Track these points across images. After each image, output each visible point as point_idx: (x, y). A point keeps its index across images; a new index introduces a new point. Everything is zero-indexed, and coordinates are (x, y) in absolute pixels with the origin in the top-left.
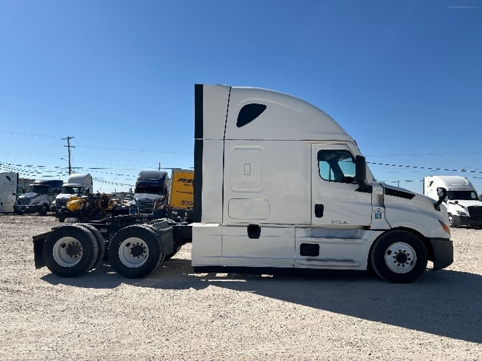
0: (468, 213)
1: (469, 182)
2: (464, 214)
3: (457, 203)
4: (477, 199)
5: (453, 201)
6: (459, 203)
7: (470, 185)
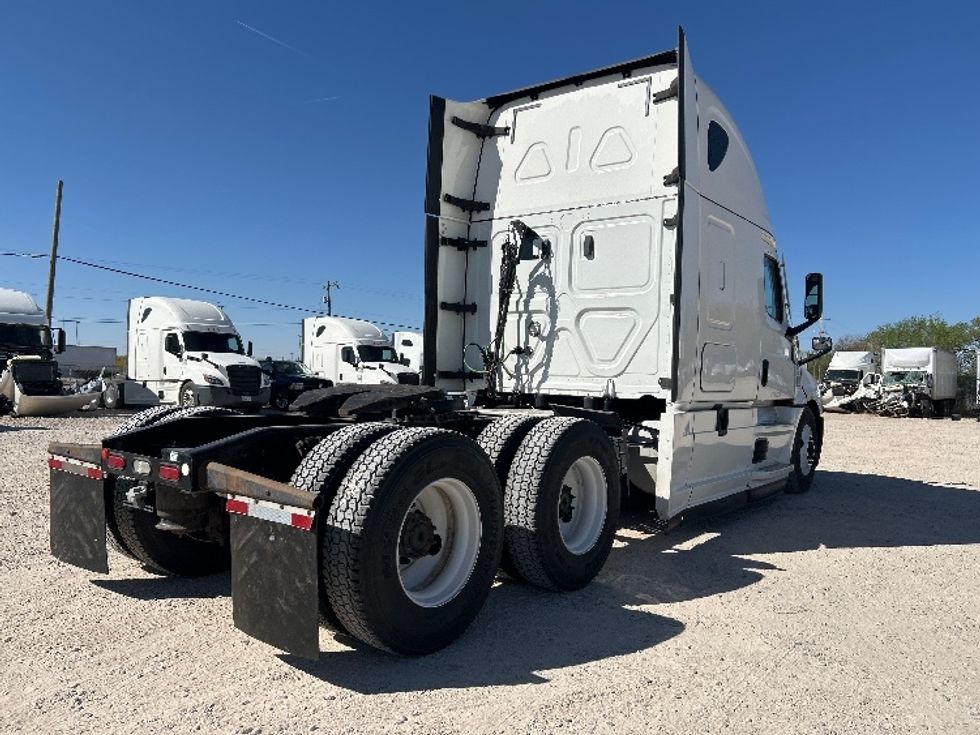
0: (227, 380)
1: (226, 316)
2: (220, 382)
3: (205, 357)
4: (240, 351)
5: (198, 354)
6: (209, 359)
7: (228, 321)
